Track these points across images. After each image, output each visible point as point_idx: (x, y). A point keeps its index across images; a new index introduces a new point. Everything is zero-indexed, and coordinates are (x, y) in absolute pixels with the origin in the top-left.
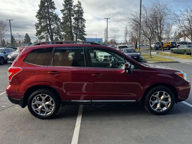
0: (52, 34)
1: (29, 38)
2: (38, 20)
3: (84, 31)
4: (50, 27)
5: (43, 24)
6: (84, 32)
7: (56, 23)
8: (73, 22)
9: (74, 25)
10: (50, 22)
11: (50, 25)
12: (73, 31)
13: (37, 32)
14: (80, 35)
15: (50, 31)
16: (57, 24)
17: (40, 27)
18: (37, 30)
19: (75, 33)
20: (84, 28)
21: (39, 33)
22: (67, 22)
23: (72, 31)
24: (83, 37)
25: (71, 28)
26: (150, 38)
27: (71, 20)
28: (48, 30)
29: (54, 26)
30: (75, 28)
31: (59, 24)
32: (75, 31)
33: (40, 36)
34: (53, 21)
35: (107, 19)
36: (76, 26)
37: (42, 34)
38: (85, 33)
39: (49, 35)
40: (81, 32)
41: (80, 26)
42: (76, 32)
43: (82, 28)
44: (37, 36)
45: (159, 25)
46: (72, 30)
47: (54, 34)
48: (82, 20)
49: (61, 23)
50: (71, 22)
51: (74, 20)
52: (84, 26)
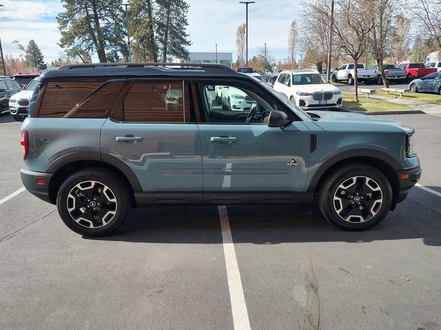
0: (101, 42)
1: (39, 53)
2: (64, 6)
3: (184, 34)
4: (98, 24)
5: (77, 16)
6: (185, 36)
7: (112, 13)
8: (154, 11)
9: (157, 18)
10: (95, 11)
11: (96, 19)
12: (155, 34)
13: (61, 36)
14: (174, 45)
15: (96, 34)
16: (114, 16)
17: (69, 25)
18: (63, 30)
19: (161, 40)
20: (185, 27)
21: (67, 39)
22: (139, 10)
23: (152, 35)
24: (182, 49)
25: (151, 27)
26: (357, 54)
27: (149, 4)
28: (91, 31)
29: (106, 21)
30: (161, 25)
31: (119, 17)
32: (160, 34)
33: (71, 48)
34: (105, 8)
35: (247, 3)
36: (165, 21)
37: (77, 41)
38: (188, 39)
39: (94, 46)
40: (175, 35)
41: (174, 22)
42: (164, 38)
43: (178, 25)
44: (62, 46)
45: (379, 20)
46: (153, 31)
47: (108, 43)
48: (178, 5)
49: (126, 14)
50: (149, 11)
51: (156, 4)
52: (184, 21)
